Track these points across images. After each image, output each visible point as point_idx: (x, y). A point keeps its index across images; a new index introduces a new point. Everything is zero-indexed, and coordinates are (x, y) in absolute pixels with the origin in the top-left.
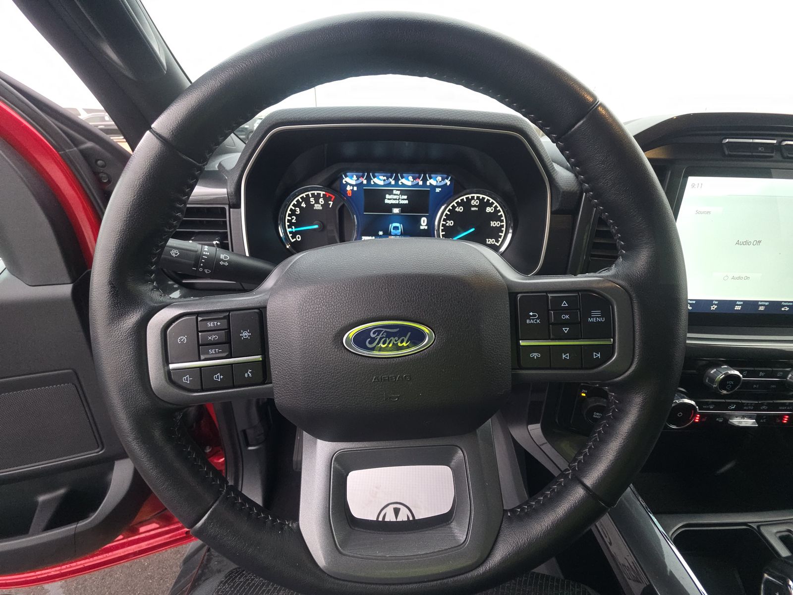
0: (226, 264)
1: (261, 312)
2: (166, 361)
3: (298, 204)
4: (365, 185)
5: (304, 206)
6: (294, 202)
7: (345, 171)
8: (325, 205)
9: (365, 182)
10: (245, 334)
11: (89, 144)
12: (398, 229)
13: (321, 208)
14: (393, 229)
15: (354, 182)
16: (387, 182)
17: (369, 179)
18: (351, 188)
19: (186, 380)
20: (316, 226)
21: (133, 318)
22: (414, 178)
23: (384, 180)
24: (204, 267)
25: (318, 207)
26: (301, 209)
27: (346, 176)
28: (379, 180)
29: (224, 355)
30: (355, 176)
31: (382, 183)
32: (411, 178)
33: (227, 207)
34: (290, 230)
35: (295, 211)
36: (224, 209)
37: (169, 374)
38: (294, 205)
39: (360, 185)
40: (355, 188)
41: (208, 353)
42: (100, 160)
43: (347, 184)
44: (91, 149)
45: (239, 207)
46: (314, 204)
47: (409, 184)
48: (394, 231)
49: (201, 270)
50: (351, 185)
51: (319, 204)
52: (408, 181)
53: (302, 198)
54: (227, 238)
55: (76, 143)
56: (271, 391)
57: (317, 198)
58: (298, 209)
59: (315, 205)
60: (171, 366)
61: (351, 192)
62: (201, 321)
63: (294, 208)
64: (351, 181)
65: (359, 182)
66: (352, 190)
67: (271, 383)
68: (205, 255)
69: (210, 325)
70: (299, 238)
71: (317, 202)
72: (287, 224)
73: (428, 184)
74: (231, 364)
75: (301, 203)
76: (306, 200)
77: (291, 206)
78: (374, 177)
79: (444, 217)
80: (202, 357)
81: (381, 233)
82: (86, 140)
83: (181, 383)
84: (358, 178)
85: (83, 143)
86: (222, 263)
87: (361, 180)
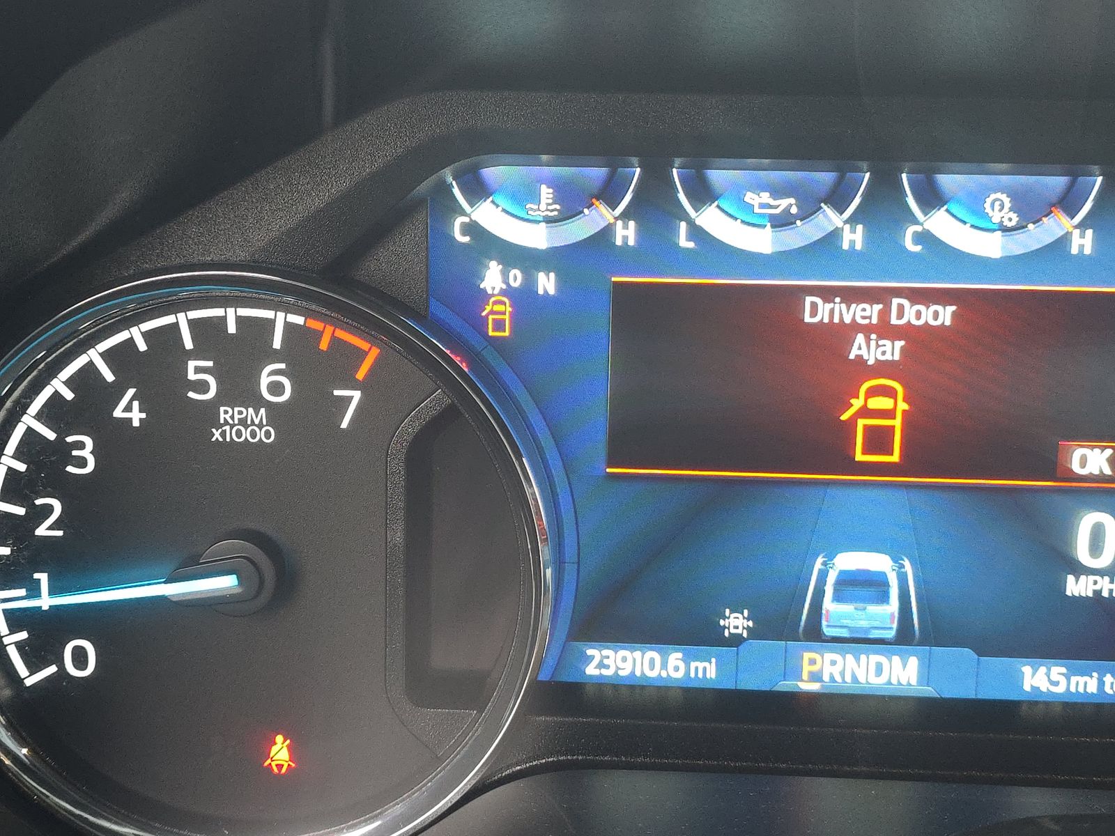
3: (89, 405)
4: (624, 258)
5: (137, 416)
6: (59, 386)
7: (470, 156)
8: (305, 415)
9: (625, 234)
12: (884, 598)
13: (265, 435)
14: (838, 598)
15: (536, 237)
16: (805, 233)
17: (656, 211)
18: (516, 278)
20: (226, 583)
22: (1030, 208)
23: (783, 221)
25: (243, 426)
26: (111, 437)
27: (477, 191)
28: (741, 222)
30: (546, 190)
31: (761, 241)
32: (1000, 209)
35: (62, 452)
38: (53, 412)
39: (582, 259)
40: (547, 283)
43: (481, 237)
46: (213, 406)
47: (990, 246)
48: (847, 608)
50: (512, 255)
51: (256, 401)
52: (975, 227)
53: (118, 357)
57: (240, 358)
58: (84, 444)
59: (225, 413)
61: (509, 309)
63: (50, 435)
64: (512, 222)
65: (578, 231)
66: (523, 299)
70: (80, 658)
71: (238, 389)
75: (115, 392)
76: (154, 370)
77: (30, 419)
78: (702, 195)
81: (736, 623)
84: (572, 203)
87: (592, 217)
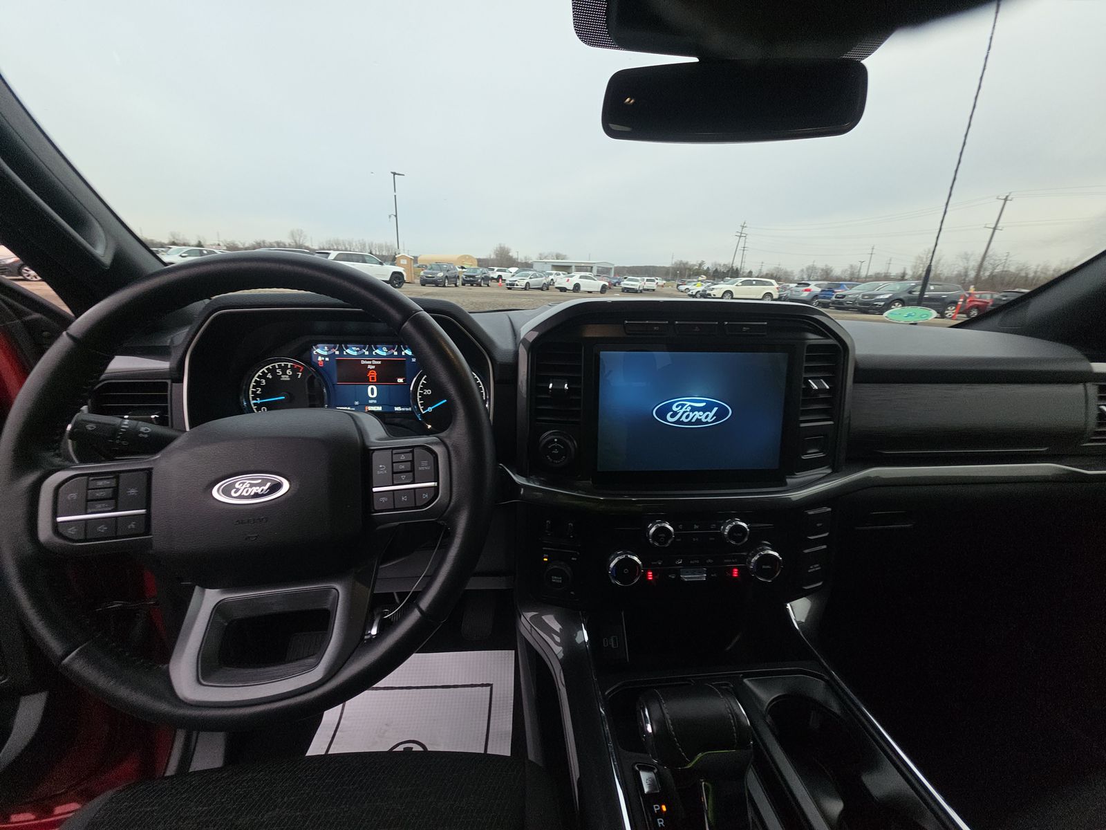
0: (146, 436)
1: (149, 472)
2: (55, 514)
3: (264, 376)
4: (337, 356)
5: (270, 377)
6: (260, 373)
7: (316, 343)
8: (293, 377)
9: (337, 353)
10: (133, 491)
11: (36, 316)
13: (289, 379)
15: (326, 353)
16: (360, 352)
17: (341, 350)
18: (323, 358)
19: (71, 531)
20: (283, 398)
21: (30, 478)
22: (389, 349)
23: (357, 351)
24: (122, 439)
25: (285, 378)
26: (267, 380)
27: (317, 348)
28: (352, 351)
29: (110, 509)
30: (326, 348)
31: (355, 353)
32: (385, 349)
33: (169, 382)
34: (255, 402)
35: (260, 382)
36: (166, 383)
37: (56, 527)
38: (259, 377)
39: (331, 356)
40: (327, 359)
41: (95, 508)
42: (46, 331)
43: (319, 355)
44: (36, 320)
45: (181, 381)
46: (281, 376)
47: (385, 354)
49: (118, 442)
50: (322, 356)
51: (287, 375)
52: (382, 352)
53: (267, 369)
54: (166, 412)
55: (20, 314)
56: (150, 542)
57: (284, 369)
58: (264, 381)
59: (283, 376)
60: (59, 519)
61: (322, 363)
62: (92, 480)
63: (258, 379)
64: (321, 352)
65: (330, 353)
66: (324, 361)
67: (151, 535)
68: (123, 428)
69: (100, 483)
70: (264, 409)
71: (284, 373)
72: (251, 395)
73: (403, 354)
74: (116, 517)
75: (267, 374)
76: (273, 371)
77: (256, 378)
78: (347, 348)
79: (420, 386)
80: (89, 511)
82: (32, 312)
83: (67, 535)
84: (329, 349)
85: (28, 314)
86: (141, 435)
87: (333, 350)
